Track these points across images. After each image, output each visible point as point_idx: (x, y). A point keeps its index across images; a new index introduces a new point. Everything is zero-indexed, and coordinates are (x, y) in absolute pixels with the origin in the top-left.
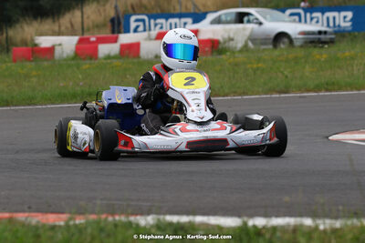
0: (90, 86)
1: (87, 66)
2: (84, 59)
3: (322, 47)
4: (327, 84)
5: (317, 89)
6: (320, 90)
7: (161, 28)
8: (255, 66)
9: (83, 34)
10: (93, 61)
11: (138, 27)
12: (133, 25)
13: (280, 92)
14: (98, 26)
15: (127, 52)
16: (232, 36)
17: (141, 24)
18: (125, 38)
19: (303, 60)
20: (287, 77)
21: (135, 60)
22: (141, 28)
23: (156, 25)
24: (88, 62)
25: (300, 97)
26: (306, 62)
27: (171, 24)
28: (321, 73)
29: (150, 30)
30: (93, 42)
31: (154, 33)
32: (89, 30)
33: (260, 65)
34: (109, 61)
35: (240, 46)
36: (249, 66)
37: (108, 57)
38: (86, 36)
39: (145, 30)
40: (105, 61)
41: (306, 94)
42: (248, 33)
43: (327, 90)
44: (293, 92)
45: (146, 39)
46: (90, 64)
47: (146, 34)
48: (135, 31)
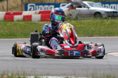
0: (10, 32)
1: (9, 24)
2: (8, 21)
3: (108, 19)
4: (109, 33)
5: (105, 35)
6: (106, 36)
7: (41, 9)
8: (80, 26)
9: (7, 11)
10: (12, 22)
11: (31, 8)
12: (29, 8)
13: (89, 36)
14: (14, 8)
15: (26, 19)
16: (71, 13)
17: (32, 7)
18: (25, 13)
19: (100, 24)
20: (92, 30)
21: (30, 22)
22: (32, 9)
23: (39, 8)
24: (9, 22)
25: (98, 38)
26: (101, 24)
27: (45, 8)
28: (107, 29)
29: (36, 10)
30: (12, 15)
31: (38, 11)
32: (10, 9)
33: (82, 25)
34: (18, 22)
35: (74, 17)
36: (77, 26)
37: (18, 21)
38: (9, 12)
39: (34, 10)
40: (16, 22)
41: (100, 37)
42: (77, 12)
43: (109, 36)
44: (95, 36)
45: (34, 14)
46: (10, 23)
47: (34, 11)
48: (30, 10)
